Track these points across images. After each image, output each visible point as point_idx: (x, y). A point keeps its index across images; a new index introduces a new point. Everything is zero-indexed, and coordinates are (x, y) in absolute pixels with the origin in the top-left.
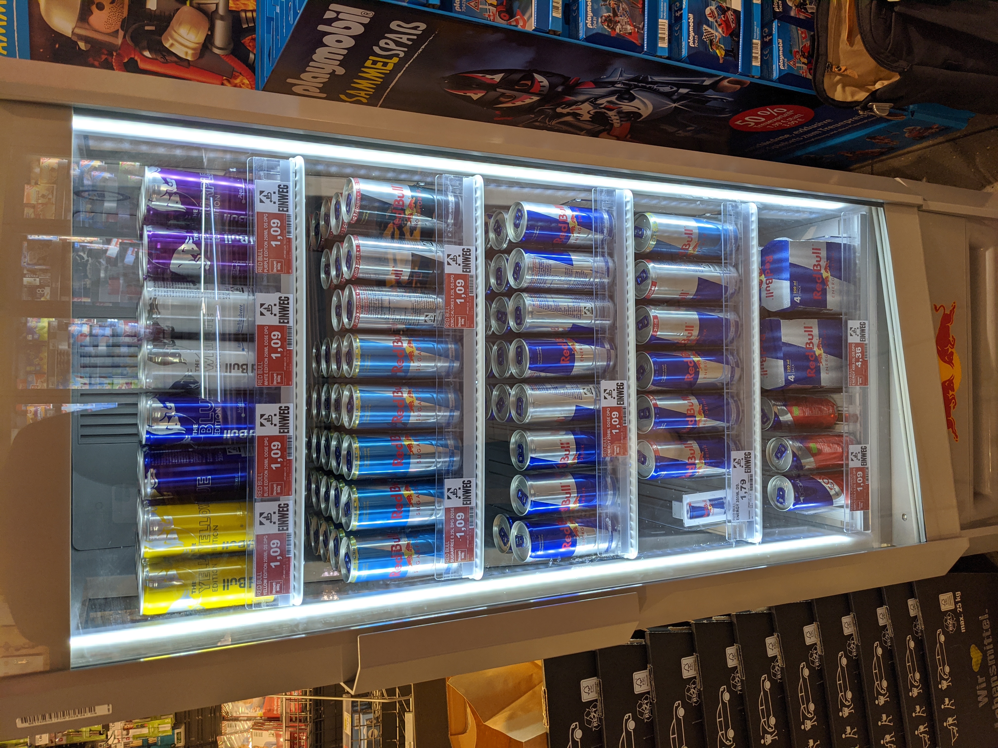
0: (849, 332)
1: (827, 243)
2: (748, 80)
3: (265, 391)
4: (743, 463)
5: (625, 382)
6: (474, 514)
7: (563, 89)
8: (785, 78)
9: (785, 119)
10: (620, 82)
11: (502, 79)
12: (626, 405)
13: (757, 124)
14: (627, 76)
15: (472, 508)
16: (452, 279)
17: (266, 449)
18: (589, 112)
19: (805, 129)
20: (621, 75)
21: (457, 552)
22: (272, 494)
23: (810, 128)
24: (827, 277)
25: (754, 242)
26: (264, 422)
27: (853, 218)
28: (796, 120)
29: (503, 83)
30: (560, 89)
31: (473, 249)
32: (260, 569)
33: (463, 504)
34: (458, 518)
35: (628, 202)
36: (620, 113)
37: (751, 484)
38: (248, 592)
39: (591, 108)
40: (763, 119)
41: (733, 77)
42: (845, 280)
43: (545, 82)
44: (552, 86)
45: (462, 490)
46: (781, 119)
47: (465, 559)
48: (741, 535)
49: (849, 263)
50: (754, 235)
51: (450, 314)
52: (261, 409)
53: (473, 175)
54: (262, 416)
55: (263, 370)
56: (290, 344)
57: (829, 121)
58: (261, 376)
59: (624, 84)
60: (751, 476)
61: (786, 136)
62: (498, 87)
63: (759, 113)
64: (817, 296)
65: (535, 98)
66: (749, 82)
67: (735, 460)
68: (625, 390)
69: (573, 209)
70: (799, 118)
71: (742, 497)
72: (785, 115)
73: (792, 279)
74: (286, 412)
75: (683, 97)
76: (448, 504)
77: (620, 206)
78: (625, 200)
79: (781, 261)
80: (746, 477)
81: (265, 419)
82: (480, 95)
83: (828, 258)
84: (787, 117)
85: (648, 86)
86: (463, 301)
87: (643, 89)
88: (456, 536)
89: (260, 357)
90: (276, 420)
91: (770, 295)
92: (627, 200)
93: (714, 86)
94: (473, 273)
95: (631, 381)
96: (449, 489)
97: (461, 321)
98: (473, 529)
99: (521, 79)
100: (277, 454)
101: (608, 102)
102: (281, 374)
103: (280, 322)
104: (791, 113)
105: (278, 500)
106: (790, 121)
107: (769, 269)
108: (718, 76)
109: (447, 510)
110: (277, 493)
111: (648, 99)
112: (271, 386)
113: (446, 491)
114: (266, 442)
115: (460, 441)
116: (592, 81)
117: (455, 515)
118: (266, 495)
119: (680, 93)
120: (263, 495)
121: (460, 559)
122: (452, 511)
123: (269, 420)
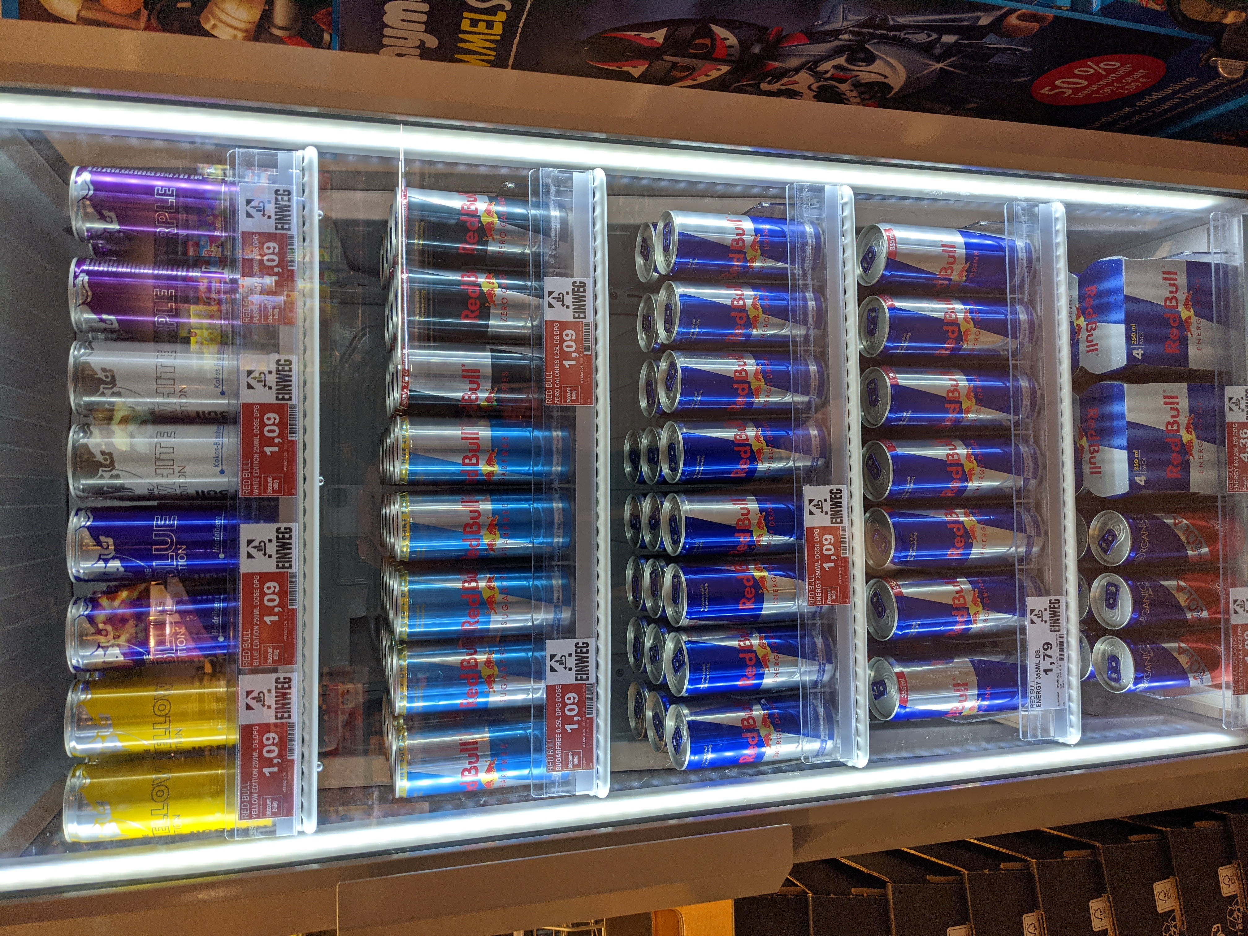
0: (1227, 404)
1: (1188, 263)
2: (1050, 13)
3: (255, 504)
4: (1047, 615)
5: (844, 488)
6: (594, 696)
7: (762, 49)
8: (1113, 8)
9: (1119, 80)
10: (845, 31)
11: (666, 39)
12: (846, 523)
13: (1076, 91)
14: (855, 18)
15: (590, 686)
16: (556, 329)
17: (256, 593)
18: (809, 88)
19: (1155, 96)
20: (845, 18)
21: (567, 754)
22: (265, 661)
23: (1161, 94)
25: (1062, 265)
26: (253, 552)
27: (1231, 224)
28: (1137, 80)
29: (670, 46)
30: (756, 49)
31: (590, 282)
32: (246, 777)
33: (576, 679)
34: (567, 701)
35: (846, 204)
36: (857, 85)
37: (1062, 651)
38: (230, 812)
39: (812, 80)
40: (1085, 83)
41: (1026, 9)
42: (1219, 322)
43: (732, 40)
44: (745, 46)
45: (573, 657)
46: (1113, 81)
47: (579, 766)
48: (1045, 730)
49: (1227, 297)
50: (1061, 252)
51: (553, 383)
52: (249, 531)
53: (593, 169)
54: (249, 542)
55: (252, 472)
56: (293, 432)
57: (1192, 79)
58: (248, 480)
59: (853, 33)
60: (1061, 637)
61: (1126, 110)
62: (665, 53)
64: (1170, 348)
65: (725, 69)
66: (1051, 15)
67: (1032, 611)
68: (844, 500)
70: (1143, 77)
71: (1046, 671)
72: (1119, 73)
73: (1128, 321)
74: (287, 536)
75: (949, 51)
76: (551, 679)
77: (833, 211)
78: (840, 202)
79: (1107, 293)
80: (1052, 638)
82: (642, 68)
83: (1190, 288)
84: (1123, 77)
85: (891, 34)
86: (574, 362)
87: (885, 40)
88: (565, 730)
89: (247, 452)
90: (272, 548)
91: (1093, 348)
92: (845, 200)
93: (997, 26)
94: (590, 318)
95: (853, 486)
96: (553, 657)
97: (572, 395)
98: (591, 719)
99: (695, 36)
100: (274, 600)
101: (835, 67)
102: (279, 478)
103: (277, 399)
104: (1127, 68)
105: (275, 671)
106: (1128, 84)
107: (1092, 307)
108: (1000, 8)
109: (551, 689)
110: (274, 661)
111: (895, 58)
112: (263, 495)
113: (548, 658)
114: (256, 582)
115: (573, 580)
116: (802, 32)
117: (563, 698)
118: (256, 663)
119: (944, 44)
120: (251, 664)
121: (570, 765)
122: (559, 690)
123: (261, 548)
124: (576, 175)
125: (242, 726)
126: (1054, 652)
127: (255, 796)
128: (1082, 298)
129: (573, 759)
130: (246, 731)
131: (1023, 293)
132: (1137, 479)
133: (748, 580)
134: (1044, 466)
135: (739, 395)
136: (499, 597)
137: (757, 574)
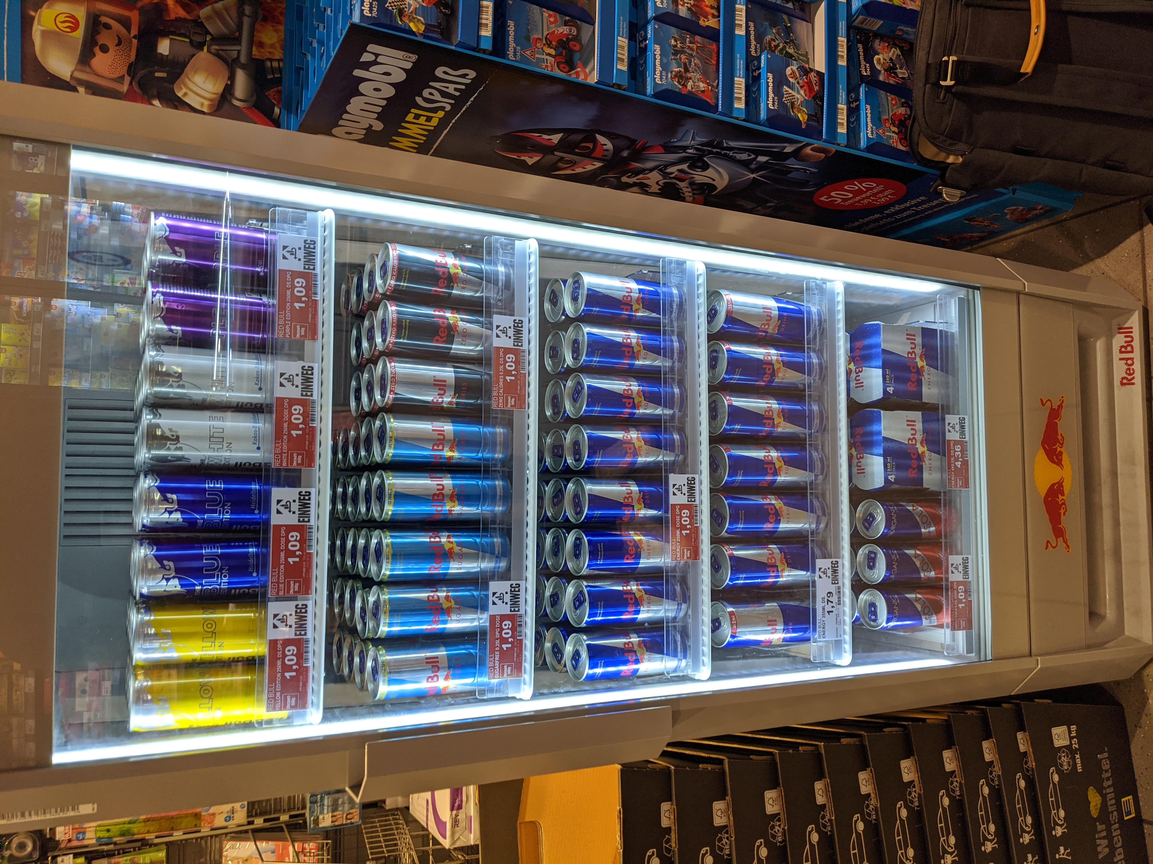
0: (947, 427)
1: (923, 329)
2: (833, 148)
3: (283, 474)
4: (829, 572)
5: (696, 477)
6: (523, 623)
7: (629, 154)
8: (873, 147)
9: (874, 195)
10: (692, 147)
11: (561, 140)
12: (697, 502)
13: (844, 200)
14: (700, 139)
15: (521, 616)
16: (501, 353)
17: (283, 540)
18: (657, 183)
19: (897, 208)
20: (693, 139)
21: (503, 666)
22: (288, 592)
23: (902, 206)
24: (922, 367)
25: (841, 325)
26: (282, 509)
27: (950, 302)
28: (887, 196)
29: (562, 146)
30: (625, 154)
31: (525, 320)
32: (272, 680)
33: (511, 611)
34: (504, 627)
35: (700, 275)
36: (692, 184)
37: (839, 598)
39: (660, 178)
40: (851, 195)
41: (817, 144)
42: (942, 370)
43: (609, 146)
44: (617, 150)
45: (509, 594)
46: (871, 196)
47: (512, 674)
48: (828, 656)
49: (947, 353)
50: (841, 316)
51: (499, 393)
52: (277, 493)
53: (527, 238)
54: (279, 502)
55: (282, 449)
56: (313, 420)
57: (923, 198)
58: (279, 455)
59: (696, 149)
60: (839, 588)
61: (877, 216)
62: (556, 150)
63: (846, 187)
64: (911, 387)
65: (598, 165)
66: (834, 150)
67: (820, 569)
68: (697, 485)
69: (638, 281)
70: (890, 194)
71: (829, 612)
72: (875, 191)
73: (884, 367)
74: (307, 498)
75: (762, 167)
76: (493, 610)
77: (692, 278)
78: (696, 273)
79: (870, 347)
80: (833, 589)
81: (282, 506)
82: (536, 159)
83: (923, 346)
84: (877, 193)
85: (723, 152)
86: (513, 378)
87: (718, 155)
88: (501, 649)
89: (278, 434)
90: (295, 507)
91: (860, 385)
92: (699, 272)
93: (796, 154)
94: (525, 347)
95: (703, 475)
96: (494, 594)
97: (511, 402)
98: (521, 640)
99: (583, 141)
100: (296, 546)
101: (679, 171)
102: (302, 454)
103: (302, 395)
104: (881, 187)
105: (296, 599)
106: (880, 198)
107: (859, 356)
108: (800, 142)
109: (492, 618)
110: (294, 592)
111: (723, 168)
112: (290, 467)
113: (491, 595)
114: (283, 532)
115: (507, 539)
116: (661, 145)
117: (501, 624)
118: (281, 593)
119: (759, 162)
120: (278, 593)
121: (505, 674)
122: (498, 619)
123: (287, 506)
124: (517, 243)
125: (270, 641)
126: (834, 599)
127: (278, 694)
128: (852, 350)
129: (508, 670)
130: (273, 644)
131: (815, 344)
132: (889, 477)
133: (630, 542)
134: (828, 466)
135: (626, 408)
136: (457, 549)
137: (637, 538)
